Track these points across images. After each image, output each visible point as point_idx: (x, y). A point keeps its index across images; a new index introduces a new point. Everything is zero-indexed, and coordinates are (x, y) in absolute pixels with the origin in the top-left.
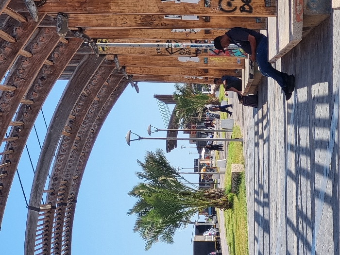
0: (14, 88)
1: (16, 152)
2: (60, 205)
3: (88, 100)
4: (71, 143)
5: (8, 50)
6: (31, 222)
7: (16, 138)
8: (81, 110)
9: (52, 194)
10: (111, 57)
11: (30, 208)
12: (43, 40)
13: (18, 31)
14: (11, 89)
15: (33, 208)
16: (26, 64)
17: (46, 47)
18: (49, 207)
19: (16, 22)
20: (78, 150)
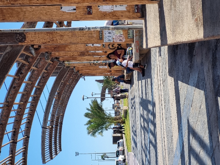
0: (31, 82)
1: (34, 106)
2: (56, 125)
3: (65, 85)
4: (58, 102)
5: (26, 67)
6: (44, 133)
7: (34, 101)
8: (62, 89)
9: (52, 122)
10: (73, 67)
11: (43, 128)
12: (42, 63)
13: (30, 60)
14: (30, 82)
15: (44, 128)
16: (36, 72)
17: (43, 66)
18: (51, 127)
19: (29, 57)
20: (62, 104)
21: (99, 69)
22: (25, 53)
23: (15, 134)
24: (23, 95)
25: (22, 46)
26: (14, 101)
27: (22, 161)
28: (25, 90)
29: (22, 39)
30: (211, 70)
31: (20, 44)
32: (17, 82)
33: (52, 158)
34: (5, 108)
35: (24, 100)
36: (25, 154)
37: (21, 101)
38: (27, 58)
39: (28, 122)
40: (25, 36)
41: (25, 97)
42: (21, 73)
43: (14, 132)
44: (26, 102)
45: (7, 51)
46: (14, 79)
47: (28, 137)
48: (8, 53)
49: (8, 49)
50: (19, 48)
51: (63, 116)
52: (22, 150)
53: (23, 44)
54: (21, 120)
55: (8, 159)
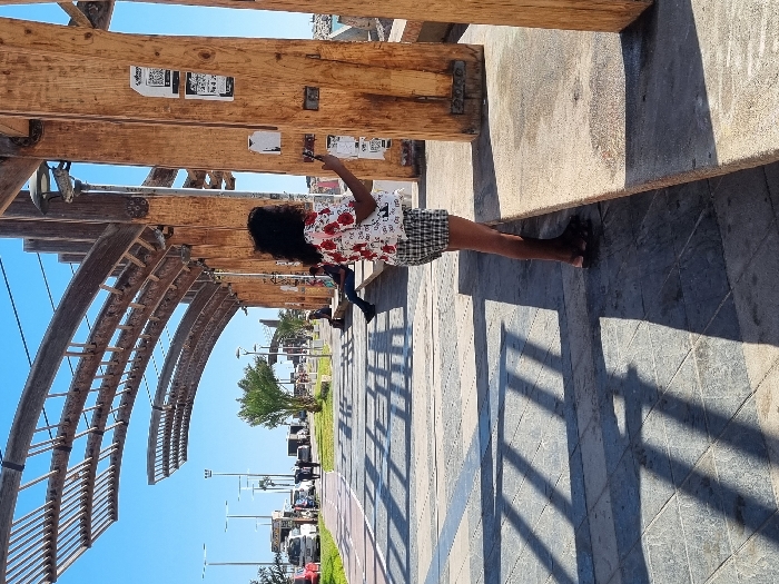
0: (144, 307)
2: (179, 405)
3: (205, 321)
4: (190, 355)
5: (139, 274)
6: (155, 420)
7: (144, 349)
8: (199, 328)
9: (173, 396)
10: (226, 285)
11: (154, 407)
12: (169, 268)
13: (149, 259)
14: (141, 307)
15: (157, 408)
16: (154, 287)
17: (172, 274)
18: (170, 407)
19: (147, 251)
20: (196, 361)
21: (281, 293)
22: (141, 242)
23: (101, 414)
24: (124, 333)
25: (140, 226)
26: (107, 342)
27: (109, 474)
28: (129, 323)
29: (140, 211)
30: (582, 279)
31: (135, 220)
32: (117, 302)
33: (167, 475)
34: (88, 357)
35: (124, 344)
36: (116, 458)
37: (118, 345)
38: (142, 254)
39: (128, 393)
40: (147, 205)
41: (128, 337)
42: (128, 285)
43: (100, 409)
44: (129, 348)
45: (107, 234)
46: (113, 296)
47: (126, 424)
48: (108, 238)
49: (109, 231)
50: (132, 230)
51: (195, 386)
52: (111, 451)
53: (142, 222)
54: (115, 385)
55: (83, 467)
